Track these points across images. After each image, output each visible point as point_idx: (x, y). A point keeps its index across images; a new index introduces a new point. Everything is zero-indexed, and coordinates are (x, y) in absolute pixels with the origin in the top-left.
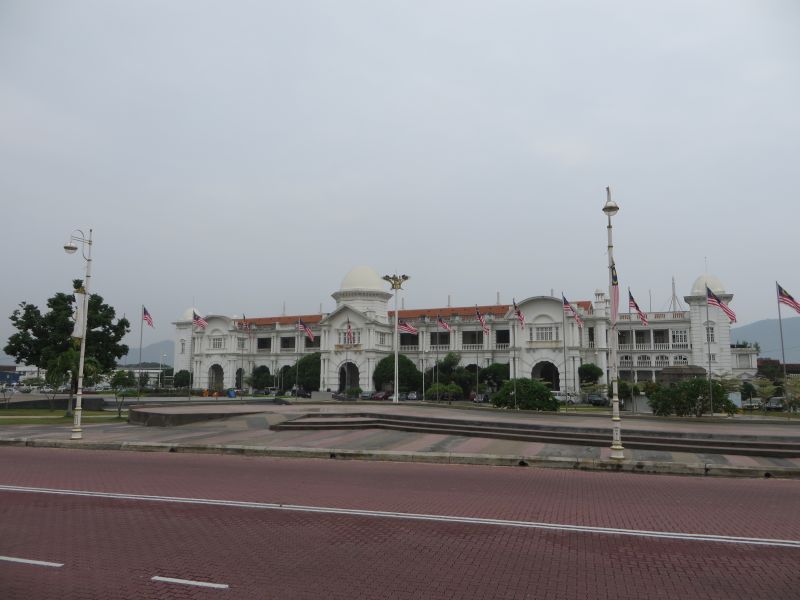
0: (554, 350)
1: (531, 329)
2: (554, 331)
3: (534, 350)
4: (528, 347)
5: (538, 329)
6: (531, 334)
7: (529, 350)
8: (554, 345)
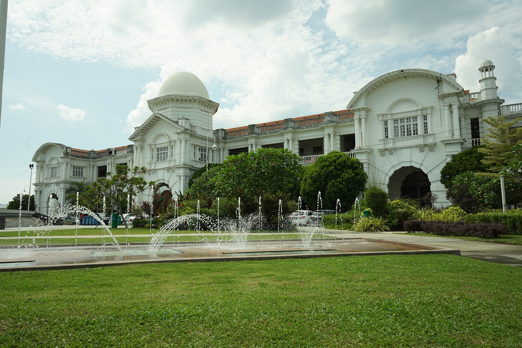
0: (422, 148)
1: (386, 123)
2: (420, 122)
3: (391, 151)
4: (382, 147)
5: (396, 121)
6: (386, 129)
7: (383, 152)
8: (420, 141)
